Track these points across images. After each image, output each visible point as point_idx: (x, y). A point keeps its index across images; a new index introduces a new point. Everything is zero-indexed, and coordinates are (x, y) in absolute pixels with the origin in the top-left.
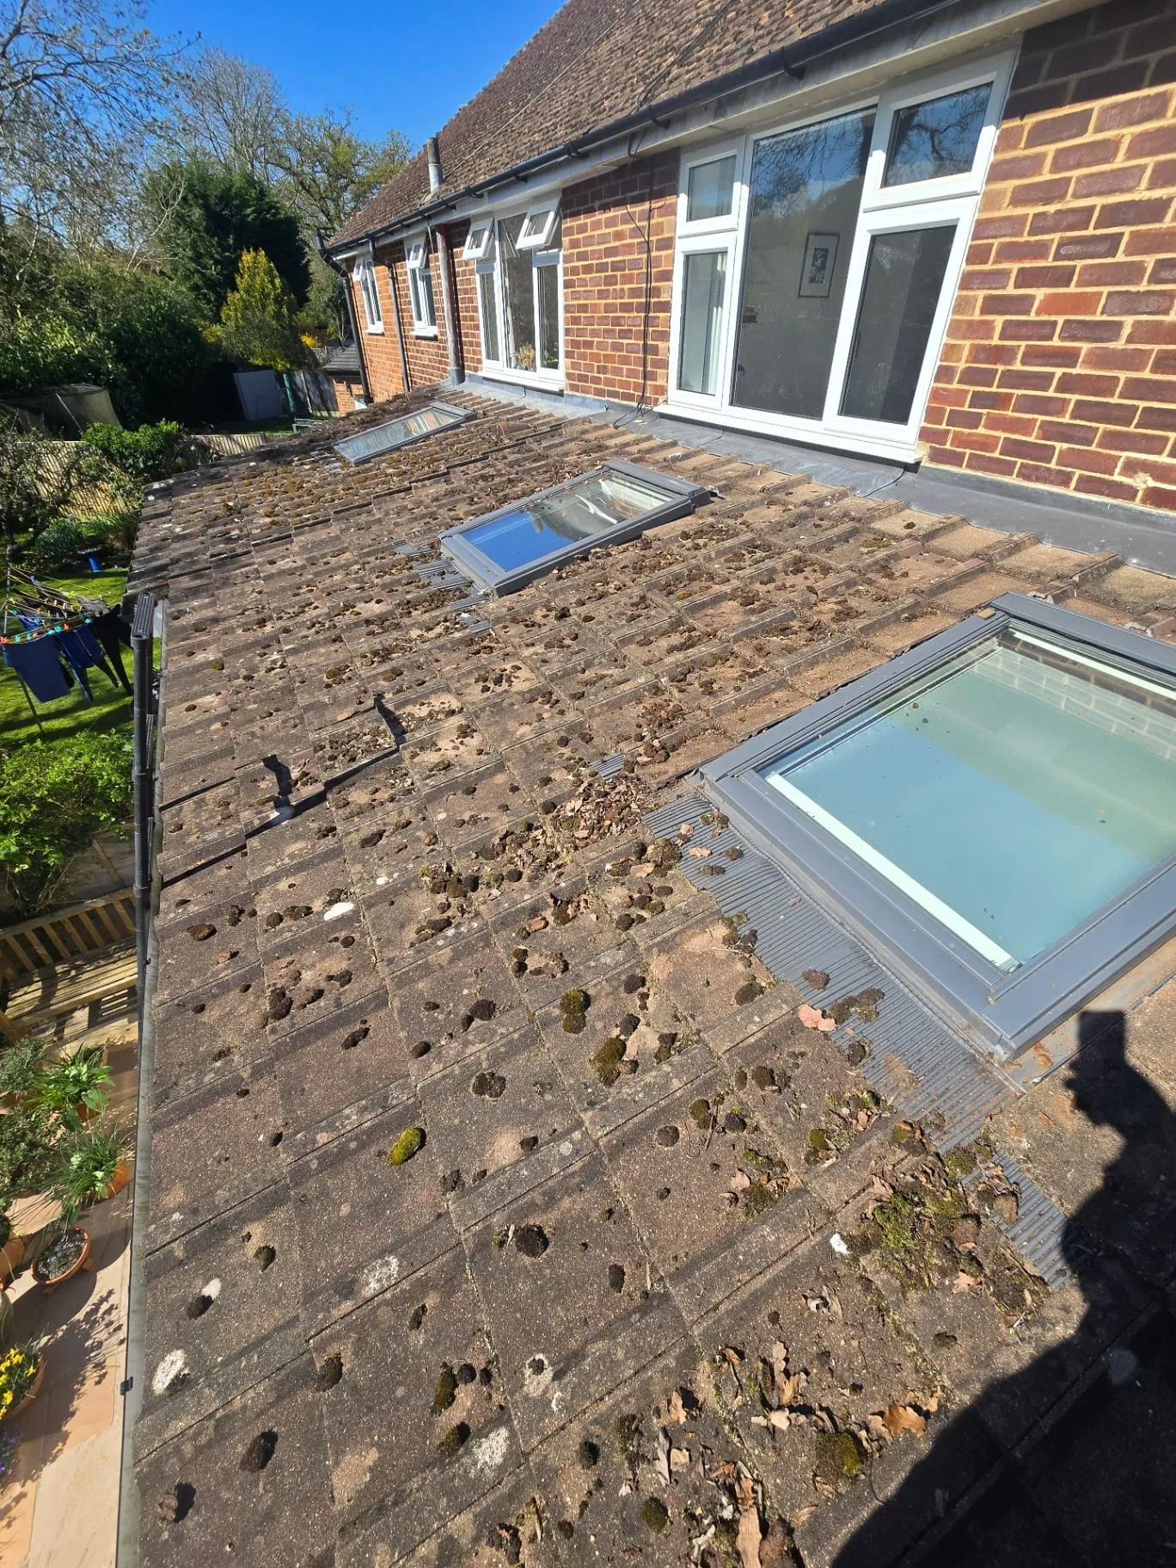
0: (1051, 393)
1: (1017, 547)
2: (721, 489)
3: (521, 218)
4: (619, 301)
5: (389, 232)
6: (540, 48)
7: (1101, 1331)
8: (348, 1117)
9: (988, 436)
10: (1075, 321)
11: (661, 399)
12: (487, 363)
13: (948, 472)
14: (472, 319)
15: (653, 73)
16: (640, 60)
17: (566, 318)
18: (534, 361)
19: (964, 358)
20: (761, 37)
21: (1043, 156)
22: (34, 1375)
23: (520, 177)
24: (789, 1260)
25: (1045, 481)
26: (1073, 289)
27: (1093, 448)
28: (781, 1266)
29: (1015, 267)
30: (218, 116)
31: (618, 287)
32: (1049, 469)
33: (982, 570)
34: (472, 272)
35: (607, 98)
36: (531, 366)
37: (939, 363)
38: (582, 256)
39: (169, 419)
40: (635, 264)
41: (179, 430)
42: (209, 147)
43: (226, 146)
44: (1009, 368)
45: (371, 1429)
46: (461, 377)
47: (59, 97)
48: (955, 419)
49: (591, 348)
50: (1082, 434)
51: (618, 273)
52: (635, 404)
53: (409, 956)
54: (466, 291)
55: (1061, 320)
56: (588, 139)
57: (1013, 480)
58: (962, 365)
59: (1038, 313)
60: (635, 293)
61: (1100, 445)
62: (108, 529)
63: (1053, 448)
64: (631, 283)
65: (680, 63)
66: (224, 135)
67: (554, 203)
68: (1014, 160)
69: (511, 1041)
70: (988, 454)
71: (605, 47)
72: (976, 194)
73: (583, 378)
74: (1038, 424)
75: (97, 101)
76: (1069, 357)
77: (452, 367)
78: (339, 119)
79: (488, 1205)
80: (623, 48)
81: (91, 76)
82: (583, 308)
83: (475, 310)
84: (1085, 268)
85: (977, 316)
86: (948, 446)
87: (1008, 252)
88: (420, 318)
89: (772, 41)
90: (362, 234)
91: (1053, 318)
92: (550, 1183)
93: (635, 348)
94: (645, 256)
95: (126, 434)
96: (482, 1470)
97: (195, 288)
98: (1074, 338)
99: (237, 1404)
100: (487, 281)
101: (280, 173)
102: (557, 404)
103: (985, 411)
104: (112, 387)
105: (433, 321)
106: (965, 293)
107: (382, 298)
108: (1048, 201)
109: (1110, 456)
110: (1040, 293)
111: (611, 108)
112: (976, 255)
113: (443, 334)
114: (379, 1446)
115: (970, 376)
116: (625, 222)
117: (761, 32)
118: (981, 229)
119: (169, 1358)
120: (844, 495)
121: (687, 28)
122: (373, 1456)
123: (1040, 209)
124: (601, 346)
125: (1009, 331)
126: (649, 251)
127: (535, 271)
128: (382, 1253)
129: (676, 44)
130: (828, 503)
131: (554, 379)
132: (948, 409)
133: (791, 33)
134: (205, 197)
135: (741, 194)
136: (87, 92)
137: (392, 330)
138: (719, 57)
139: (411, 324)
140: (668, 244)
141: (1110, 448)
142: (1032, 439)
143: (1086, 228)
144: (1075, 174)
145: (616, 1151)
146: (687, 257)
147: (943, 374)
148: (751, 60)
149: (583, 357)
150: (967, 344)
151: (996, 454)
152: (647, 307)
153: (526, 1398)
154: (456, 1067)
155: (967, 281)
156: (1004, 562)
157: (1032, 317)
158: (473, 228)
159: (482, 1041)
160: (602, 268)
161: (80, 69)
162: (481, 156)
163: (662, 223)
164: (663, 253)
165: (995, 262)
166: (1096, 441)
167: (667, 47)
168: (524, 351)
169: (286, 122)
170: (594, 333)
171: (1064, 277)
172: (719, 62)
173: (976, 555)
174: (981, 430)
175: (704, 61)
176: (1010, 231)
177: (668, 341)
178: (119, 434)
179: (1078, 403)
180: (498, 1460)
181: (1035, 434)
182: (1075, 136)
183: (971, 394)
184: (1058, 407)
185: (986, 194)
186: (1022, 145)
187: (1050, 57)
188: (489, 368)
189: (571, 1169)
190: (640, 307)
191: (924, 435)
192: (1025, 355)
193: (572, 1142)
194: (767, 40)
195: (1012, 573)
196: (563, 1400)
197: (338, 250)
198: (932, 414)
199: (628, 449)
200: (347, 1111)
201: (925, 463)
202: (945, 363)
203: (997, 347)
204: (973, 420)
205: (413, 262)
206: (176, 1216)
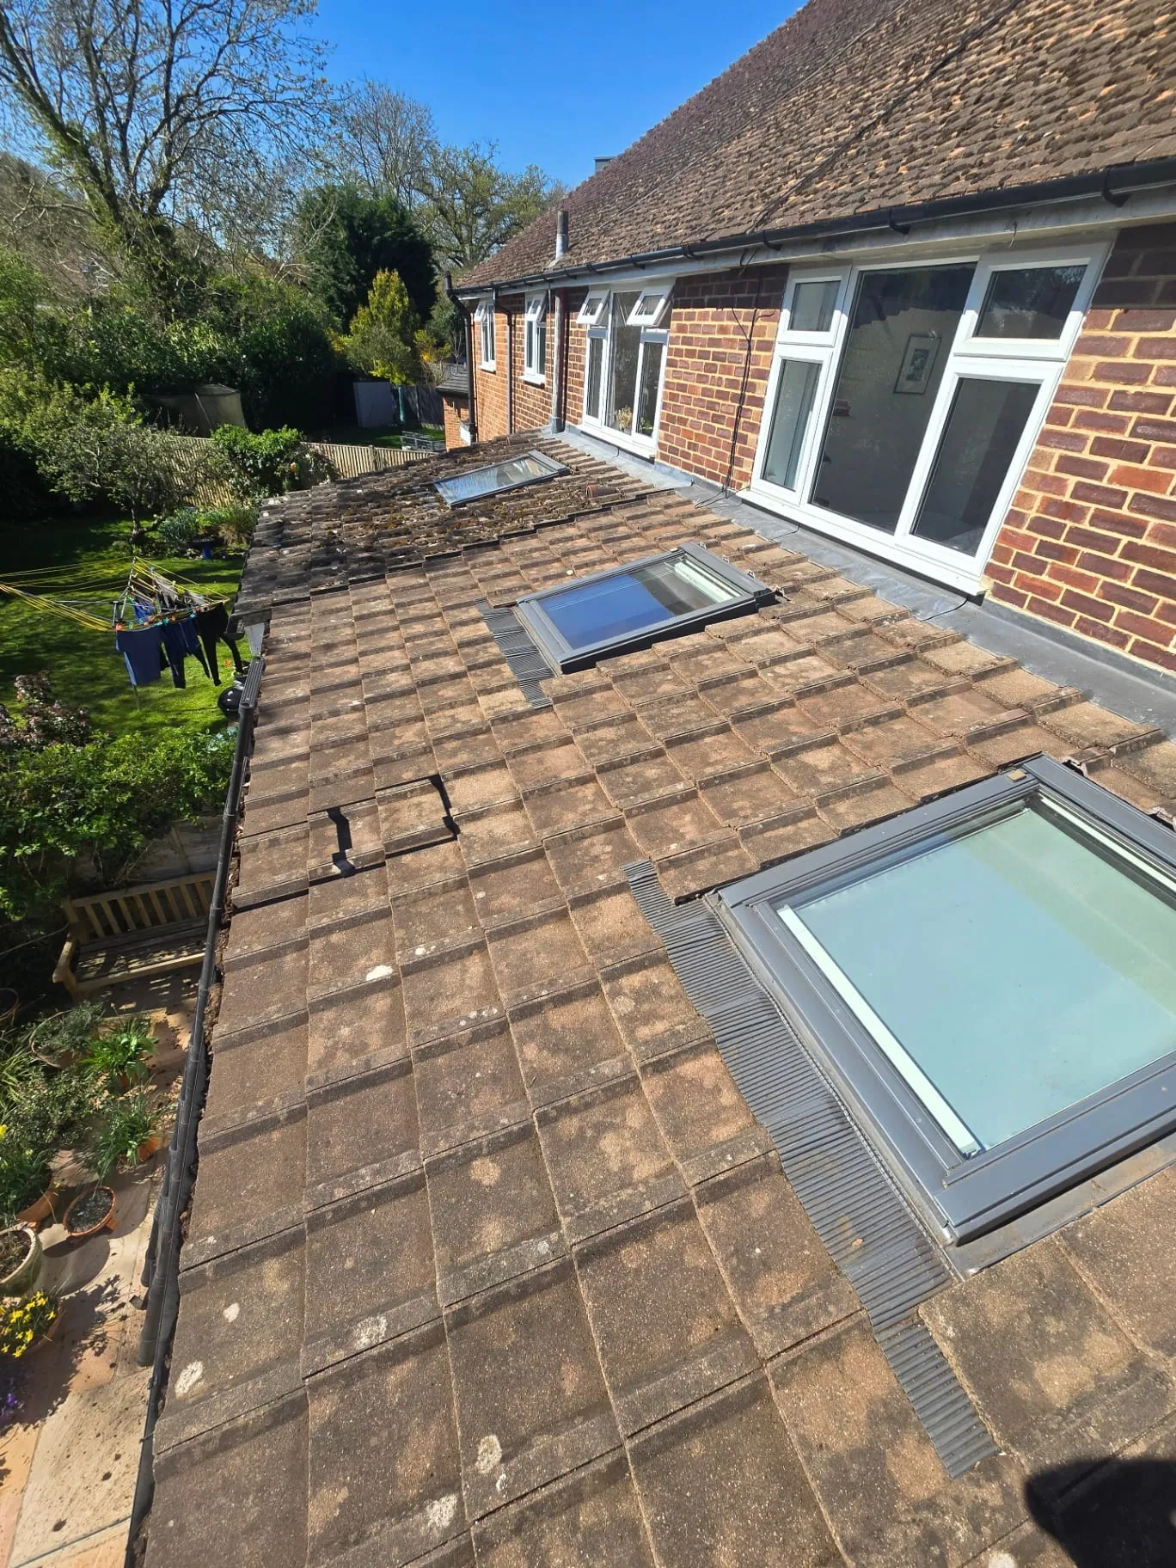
0: (1115, 557)
1: (1063, 703)
2: (787, 590)
3: (635, 296)
4: (716, 388)
5: (512, 285)
6: (677, 127)
7: (986, 1530)
8: (363, 1177)
9: (1051, 584)
10: (1145, 496)
11: (744, 485)
12: (586, 418)
13: (1009, 610)
14: (578, 376)
15: (772, 193)
16: (763, 173)
17: (665, 393)
18: (630, 423)
19: (1035, 508)
20: (874, 187)
21: (1127, 341)
22: (53, 1319)
23: (638, 264)
24: (720, 1397)
25: (1102, 638)
26: (1145, 466)
27: (1151, 617)
28: (712, 1401)
29: (1092, 434)
30: (375, 145)
31: (717, 375)
32: (1105, 627)
33: (1024, 723)
34: (583, 334)
35: (728, 207)
36: (627, 429)
37: (1010, 507)
38: (687, 341)
39: (291, 427)
40: (735, 358)
41: (298, 437)
42: (361, 170)
43: (376, 171)
44: (1077, 525)
45: (344, 1469)
46: (560, 427)
47: (239, 130)
48: (1021, 561)
49: (685, 425)
50: (1142, 601)
51: (719, 363)
52: (719, 485)
53: (433, 1032)
54: (576, 350)
55: (1131, 492)
56: (704, 245)
57: (1070, 630)
58: (1032, 514)
59: (1110, 481)
60: (732, 383)
61: (1158, 615)
62: (222, 521)
63: (1113, 609)
64: (730, 374)
65: (799, 190)
66: (377, 162)
67: (666, 290)
68: (1101, 338)
69: (510, 1133)
70: (1049, 601)
71: (734, 148)
72: (1061, 361)
73: (674, 451)
74: (1100, 583)
75: (271, 136)
76: (1137, 529)
77: (553, 416)
78: (483, 153)
79: (469, 1287)
80: (750, 154)
81: (269, 113)
82: (682, 388)
83: (582, 368)
84: (1159, 450)
85: (1051, 472)
86: (1011, 585)
87: (1087, 420)
88: (530, 365)
89: (883, 195)
90: (487, 283)
91: (1124, 489)
92: (525, 1277)
93: (725, 434)
94: (745, 353)
95: (250, 436)
96: (431, 1529)
97: (330, 300)
98: (1142, 511)
99: (241, 1421)
100: (596, 346)
101: (422, 198)
102: (646, 469)
103: (1050, 560)
104: (244, 388)
105: (542, 370)
106: (1042, 448)
107: (498, 340)
108: (1129, 382)
109: (1167, 628)
110: (1114, 464)
111: (730, 219)
112: (1056, 416)
113: (550, 383)
114: (350, 1486)
115: (1037, 526)
116: (730, 319)
117: (876, 181)
118: (1063, 393)
119: (191, 1367)
120: (903, 616)
121: (811, 152)
122: (343, 1494)
123: (1120, 387)
124: (694, 425)
125: (1081, 492)
126: (750, 349)
127: (642, 346)
128: (374, 1312)
129: (798, 167)
130: (886, 623)
131: (647, 445)
132: (1015, 551)
133: (901, 192)
134: (351, 219)
135: (840, 320)
136: (263, 126)
137: (503, 370)
138: (834, 196)
139: (521, 369)
140: (768, 346)
141: (1168, 621)
142: (1093, 596)
143: (1164, 414)
144: (1158, 363)
145: (586, 1258)
146: (784, 362)
147: (1014, 518)
148: (861, 210)
149: (677, 431)
150: (1039, 495)
151: (1057, 603)
152: (741, 399)
153: (476, 1473)
154: (460, 1149)
155: (1045, 438)
156: (1047, 718)
157: (1104, 483)
158: (590, 296)
159: (485, 1128)
160: (703, 355)
161: (260, 107)
162: (606, 232)
163: (765, 327)
164: (763, 354)
165: (1073, 426)
166: (1155, 611)
167: (789, 168)
168: (622, 414)
169: (434, 153)
170: (690, 412)
171: (1139, 454)
172: (833, 202)
173: (1019, 706)
174: (1045, 577)
175: (820, 195)
176: (1090, 401)
177: (758, 433)
178: (244, 437)
179: (1141, 572)
180: (446, 1523)
181: (1096, 591)
182: (1160, 330)
183: (1037, 542)
184: (1122, 572)
185: (1071, 364)
186: (1110, 327)
187: (1141, 257)
188: (589, 424)
189: (544, 1268)
190: (734, 398)
191: (990, 570)
192: (1094, 517)
193: (549, 1242)
194: (880, 191)
195: (1052, 730)
196: (506, 1482)
197: (464, 292)
198: (999, 553)
199: (706, 531)
200: (363, 1171)
201: (988, 597)
202: (1016, 509)
203: (1067, 504)
204: (1039, 568)
205: (531, 316)
206: (211, 1240)
